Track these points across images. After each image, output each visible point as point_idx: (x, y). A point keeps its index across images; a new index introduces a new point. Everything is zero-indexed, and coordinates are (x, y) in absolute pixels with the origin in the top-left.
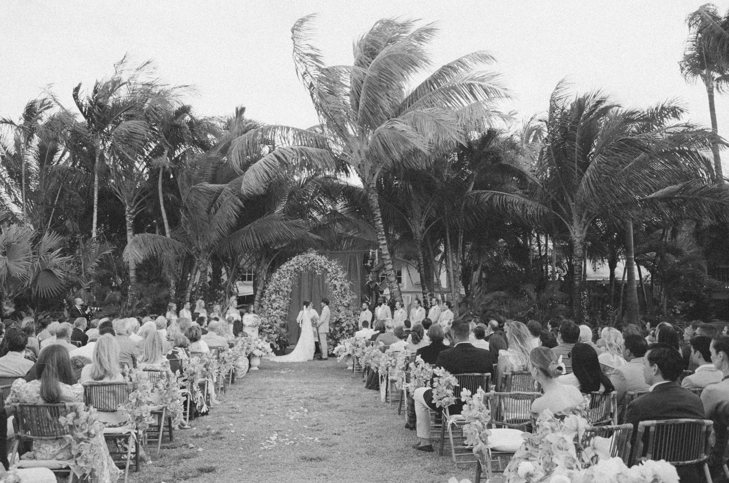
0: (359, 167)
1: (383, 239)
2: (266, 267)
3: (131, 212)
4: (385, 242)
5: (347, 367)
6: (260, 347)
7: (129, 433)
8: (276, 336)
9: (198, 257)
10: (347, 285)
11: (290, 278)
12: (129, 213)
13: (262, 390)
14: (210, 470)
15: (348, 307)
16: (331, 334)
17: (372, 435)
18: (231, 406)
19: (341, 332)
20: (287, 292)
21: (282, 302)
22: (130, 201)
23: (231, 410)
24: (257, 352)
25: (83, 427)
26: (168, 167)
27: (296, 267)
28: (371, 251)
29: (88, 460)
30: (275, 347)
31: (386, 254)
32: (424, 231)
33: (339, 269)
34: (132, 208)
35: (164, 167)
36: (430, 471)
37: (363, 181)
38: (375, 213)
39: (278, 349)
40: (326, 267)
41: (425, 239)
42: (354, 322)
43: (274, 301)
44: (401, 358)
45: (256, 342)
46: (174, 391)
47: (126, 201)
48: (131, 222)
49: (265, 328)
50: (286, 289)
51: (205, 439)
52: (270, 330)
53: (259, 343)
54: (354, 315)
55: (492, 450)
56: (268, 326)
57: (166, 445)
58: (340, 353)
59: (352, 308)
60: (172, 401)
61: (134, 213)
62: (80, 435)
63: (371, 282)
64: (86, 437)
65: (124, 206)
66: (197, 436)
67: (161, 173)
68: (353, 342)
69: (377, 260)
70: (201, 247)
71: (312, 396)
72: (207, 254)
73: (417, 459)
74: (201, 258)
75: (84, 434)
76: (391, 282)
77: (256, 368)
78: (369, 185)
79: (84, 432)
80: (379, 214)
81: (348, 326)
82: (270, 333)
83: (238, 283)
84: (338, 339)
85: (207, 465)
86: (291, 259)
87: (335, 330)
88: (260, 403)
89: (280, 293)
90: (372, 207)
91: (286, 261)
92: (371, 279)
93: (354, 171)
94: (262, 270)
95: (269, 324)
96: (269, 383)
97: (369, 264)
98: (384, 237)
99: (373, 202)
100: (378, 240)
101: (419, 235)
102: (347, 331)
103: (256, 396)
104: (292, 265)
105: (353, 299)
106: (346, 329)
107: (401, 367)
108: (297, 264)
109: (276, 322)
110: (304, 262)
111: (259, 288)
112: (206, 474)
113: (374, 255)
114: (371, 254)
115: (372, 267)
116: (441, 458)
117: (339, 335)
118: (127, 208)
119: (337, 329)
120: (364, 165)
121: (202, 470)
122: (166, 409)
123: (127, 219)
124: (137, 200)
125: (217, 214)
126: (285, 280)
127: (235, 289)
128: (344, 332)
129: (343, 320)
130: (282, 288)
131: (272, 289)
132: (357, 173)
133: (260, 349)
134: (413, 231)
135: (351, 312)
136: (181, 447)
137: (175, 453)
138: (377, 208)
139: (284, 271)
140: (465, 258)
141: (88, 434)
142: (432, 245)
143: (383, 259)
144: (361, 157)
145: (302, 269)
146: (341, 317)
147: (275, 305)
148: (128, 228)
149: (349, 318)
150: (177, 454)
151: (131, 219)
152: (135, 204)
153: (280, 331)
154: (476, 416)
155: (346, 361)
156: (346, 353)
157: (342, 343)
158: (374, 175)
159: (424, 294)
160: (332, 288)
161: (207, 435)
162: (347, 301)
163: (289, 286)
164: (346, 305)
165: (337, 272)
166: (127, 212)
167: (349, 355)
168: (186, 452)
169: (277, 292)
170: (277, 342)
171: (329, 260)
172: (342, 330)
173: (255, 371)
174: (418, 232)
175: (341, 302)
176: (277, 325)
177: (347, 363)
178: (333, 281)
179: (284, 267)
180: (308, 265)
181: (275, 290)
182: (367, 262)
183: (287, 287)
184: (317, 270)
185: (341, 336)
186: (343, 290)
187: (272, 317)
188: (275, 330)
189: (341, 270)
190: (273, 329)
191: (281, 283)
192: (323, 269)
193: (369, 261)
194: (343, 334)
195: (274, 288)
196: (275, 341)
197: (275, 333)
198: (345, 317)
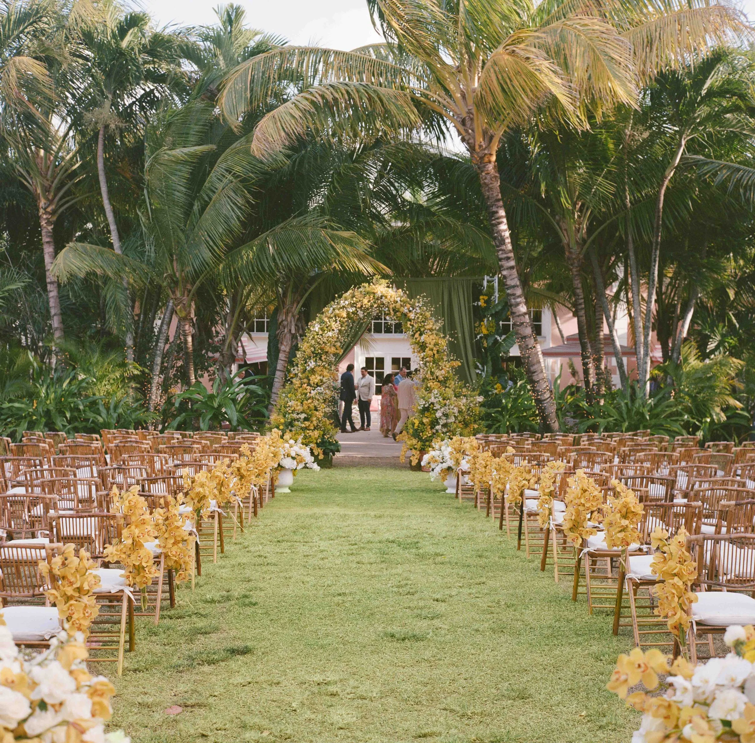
0: (463, 122)
1: (508, 258)
2: (296, 309)
3: (49, 209)
4: (512, 263)
5: (445, 490)
6: (293, 454)
7: (122, 591)
8: (316, 433)
9: (174, 292)
10: (443, 343)
11: (340, 331)
12: (46, 213)
13: (304, 528)
14: (245, 651)
15: (444, 382)
16: (416, 430)
17: (498, 602)
18: (258, 553)
19: (432, 428)
20: (335, 355)
21: (326, 373)
22: (46, 190)
23: (260, 561)
24: (288, 463)
25: (72, 579)
26: (113, 126)
27: (351, 310)
28: (486, 278)
29: (82, 627)
30: (316, 453)
31: (514, 287)
32: (584, 241)
33: (428, 314)
34: (51, 202)
35: (106, 127)
36: (597, 659)
37: (471, 148)
38: (494, 209)
39: (321, 457)
40: (405, 310)
41: (587, 257)
42: (456, 410)
43: (313, 371)
44: (547, 475)
45: (287, 445)
46: (178, 528)
47: (39, 191)
48: (50, 228)
49: (298, 420)
50: (333, 349)
51: (227, 605)
52: (307, 424)
53: (291, 447)
54: (456, 396)
55: (698, 623)
56: (303, 416)
57: (165, 613)
58: (433, 465)
59: (452, 384)
60: (174, 544)
61: (53, 213)
62: (70, 591)
63: (486, 337)
64: (77, 595)
65: (35, 199)
66: (213, 601)
67: (101, 137)
68: (456, 446)
69: (497, 294)
70: (178, 274)
71: (391, 538)
72: (189, 287)
73: (575, 640)
74: (178, 294)
75: (74, 590)
76: (525, 337)
77: (287, 491)
78: (482, 158)
79: (75, 586)
80: (502, 213)
81: (446, 415)
82: (307, 428)
83: (244, 338)
84: (430, 440)
85: (239, 644)
86: (340, 297)
87: (422, 423)
88: (306, 548)
89: (323, 357)
90: (488, 198)
91: (333, 299)
92: (485, 331)
93: (453, 131)
94: (287, 314)
96: (313, 516)
97: (481, 303)
98: (512, 255)
99: (490, 189)
100: (500, 260)
101: (575, 249)
102: (444, 426)
103: (295, 538)
104: (344, 308)
105: (453, 367)
106: (442, 422)
107: (547, 491)
108: (352, 305)
109: (316, 410)
110: (365, 301)
111: (283, 348)
112: (241, 658)
113: (491, 287)
114: (485, 283)
115: (487, 309)
116: (615, 639)
117: (429, 433)
118: (42, 203)
119: (425, 420)
120: (472, 119)
121: (234, 652)
122: (167, 556)
123: (43, 223)
124: (58, 189)
125: (206, 215)
126: (330, 334)
127: (240, 350)
128: (438, 427)
129: (437, 406)
130: (327, 348)
131: (308, 351)
132: (460, 134)
133: (293, 458)
134: (565, 241)
135: (449, 392)
136: (190, 616)
137: (184, 625)
138: (498, 200)
139: (328, 317)
140: (664, 289)
141: (79, 590)
142: (601, 267)
143: (509, 295)
144: (466, 105)
145: (361, 314)
146: (432, 400)
147: (315, 379)
148: (45, 239)
149: (447, 402)
150: (187, 627)
151: (49, 223)
152: (55, 195)
153: (324, 425)
154: (675, 571)
155: (444, 479)
156: (445, 466)
157: (437, 447)
158: (491, 138)
159: (584, 357)
161: (228, 599)
162: (443, 372)
163: (338, 344)
164: (441, 378)
165: (426, 319)
166: (42, 211)
167: (449, 469)
168: (201, 624)
169: (317, 355)
170: (318, 445)
171: (411, 297)
172: (434, 423)
173: (286, 495)
174: (573, 244)
175: (432, 373)
176: (319, 414)
177: (446, 483)
178: (417, 335)
179: (329, 310)
180: (372, 306)
181: (313, 353)
182: (479, 300)
183: (334, 346)
184: (389, 314)
185: (434, 434)
186: (435, 352)
187: (310, 401)
188: (315, 423)
189: (431, 315)
190: (312, 422)
191: (325, 340)
192: (398, 314)
193: (481, 297)
194: (437, 431)
195: (312, 349)
196: (316, 443)
197: (315, 428)
198: (441, 399)
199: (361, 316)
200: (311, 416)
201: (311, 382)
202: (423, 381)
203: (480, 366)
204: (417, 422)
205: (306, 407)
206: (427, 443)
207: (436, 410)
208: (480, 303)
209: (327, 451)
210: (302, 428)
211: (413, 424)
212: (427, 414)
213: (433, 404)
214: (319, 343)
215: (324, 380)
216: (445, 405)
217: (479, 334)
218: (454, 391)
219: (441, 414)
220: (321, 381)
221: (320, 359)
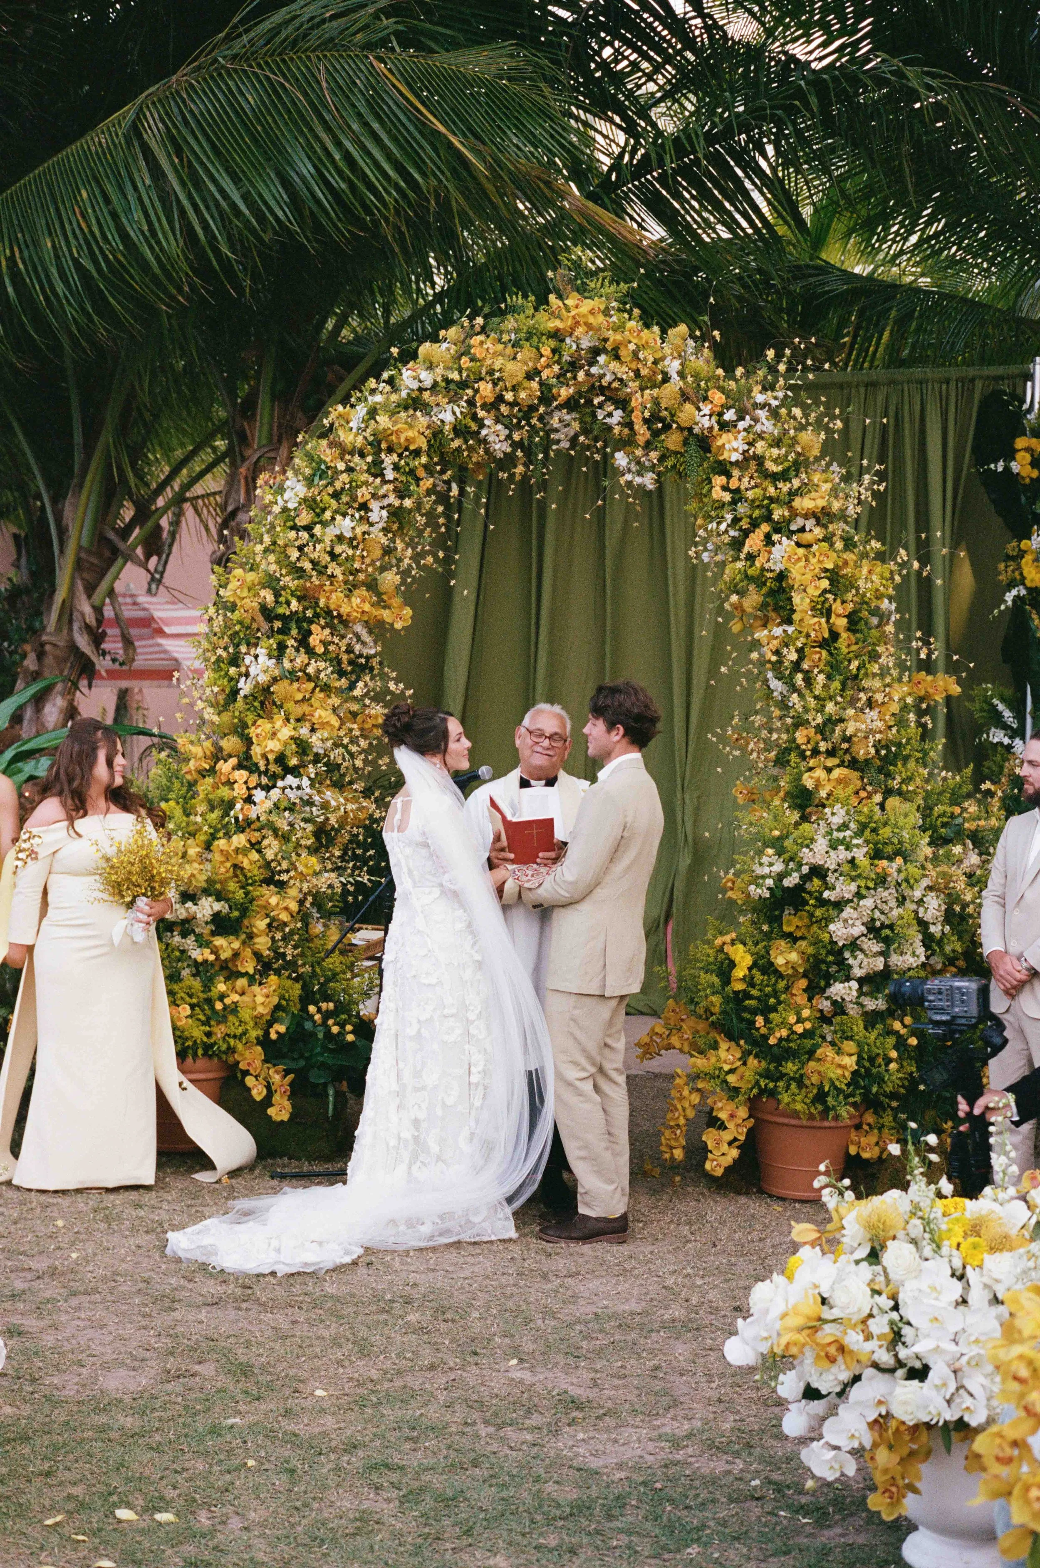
8: (264, 996)
11: (396, 514)
16: (739, 998)
19: (814, 990)
20: (377, 628)
27: (450, 415)
33: (809, 442)
39: (280, 1110)
40: (705, 422)
42: (934, 907)
43: (264, 700)
49: (184, 926)
50: (362, 604)
52: (226, 945)
54: (937, 841)
56: (206, 908)
59: (916, 777)
81: (884, 933)
86: (409, 354)
87: (766, 965)
89: (318, 636)
92: (1033, 580)
95: (213, 890)
104: (415, 403)
106: (861, 965)
108: (455, 395)
109: (271, 879)
110: (515, 370)
119: (782, 953)
126: (345, 525)
128: (839, 990)
129: (844, 889)
130: (335, 596)
135: (904, 819)
139: (344, 451)
145: (495, 436)
146: (820, 853)
147: (272, 737)
149: (892, 868)
160: (753, 599)
162: (873, 719)
163: (390, 579)
164: (864, 751)
165: (801, 463)
169: (287, 625)
170: (273, 1053)
176: (283, 903)
178: (754, 542)
179: (350, 419)
180: (546, 397)
181: (267, 613)
182: (1010, 454)
183: (372, 585)
184: (626, 443)
185: (824, 1019)
186: (841, 623)
187: (240, 840)
188: (262, 943)
189: (827, 448)
190: (251, 936)
191: (319, 553)
192: (673, 440)
193: (1020, 443)
194: (839, 1008)
195: (268, 596)
196: (264, 1042)
197: (265, 967)
198: (860, 854)
199: (500, 447)
200: (244, 910)
201: (256, 751)
202: (781, 761)
203: (1007, 714)
204: (742, 958)
205: (225, 869)
206: (790, 1067)
207: (839, 905)
208: (1015, 467)
209: (316, 1077)
210: (200, 968)
211: (726, 968)
212: (791, 922)
213: (818, 872)
214: (300, 573)
215: (316, 742)
216: (882, 880)
217: (1011, 585)
218: (926, 811)
219: (859, 929)
220: (302, 746)
221: (303, 642)
